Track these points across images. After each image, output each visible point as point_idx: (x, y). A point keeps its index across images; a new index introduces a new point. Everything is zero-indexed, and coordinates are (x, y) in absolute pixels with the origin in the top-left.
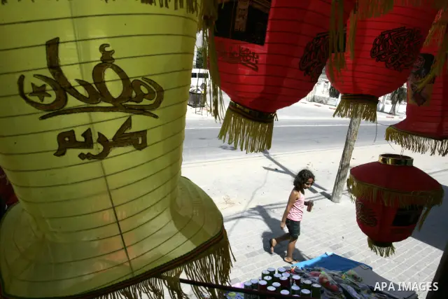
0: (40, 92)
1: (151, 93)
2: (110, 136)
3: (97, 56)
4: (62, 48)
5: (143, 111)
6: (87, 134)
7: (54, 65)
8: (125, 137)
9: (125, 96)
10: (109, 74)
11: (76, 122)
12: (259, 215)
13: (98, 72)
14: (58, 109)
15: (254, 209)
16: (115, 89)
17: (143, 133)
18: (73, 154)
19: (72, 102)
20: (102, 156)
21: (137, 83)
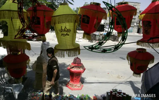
0: (60, 30)
1: (69, 30)
2: (65, 34)
3: (65, 27)
4: (62, 27)
5: (69, 32)
6: (64, 34)
7: (62, 28)
8: (67, 34)
9: (67, 31)
10: (66, 29)
11: (63, 33)
12: (130, 84)
13: (65, 29)
14: (62, 32)
15: (128, 82)
16: (66, 30)
17: (69, 34)
18: (62, 36)
19: (63, 31)
20: (65, 36)
21: (68, 29)
